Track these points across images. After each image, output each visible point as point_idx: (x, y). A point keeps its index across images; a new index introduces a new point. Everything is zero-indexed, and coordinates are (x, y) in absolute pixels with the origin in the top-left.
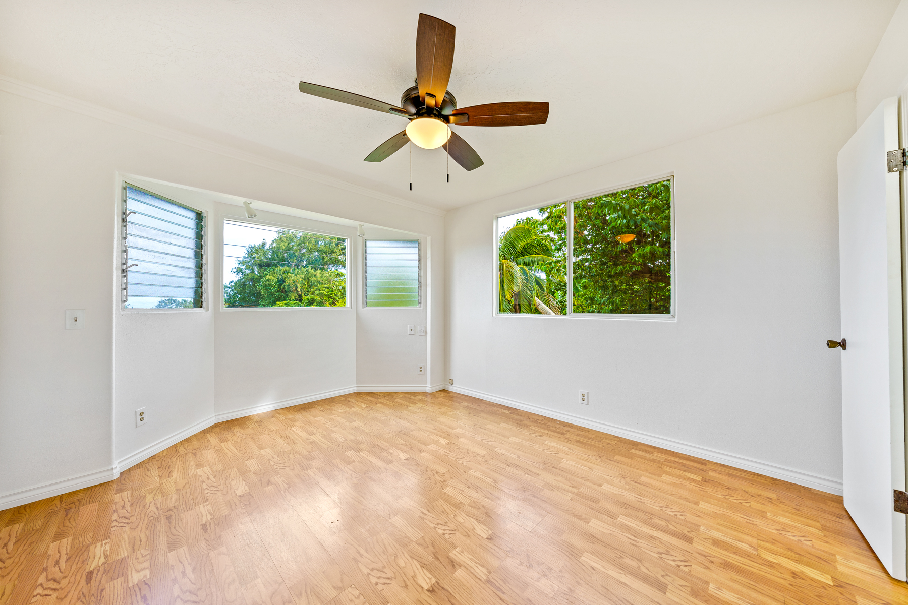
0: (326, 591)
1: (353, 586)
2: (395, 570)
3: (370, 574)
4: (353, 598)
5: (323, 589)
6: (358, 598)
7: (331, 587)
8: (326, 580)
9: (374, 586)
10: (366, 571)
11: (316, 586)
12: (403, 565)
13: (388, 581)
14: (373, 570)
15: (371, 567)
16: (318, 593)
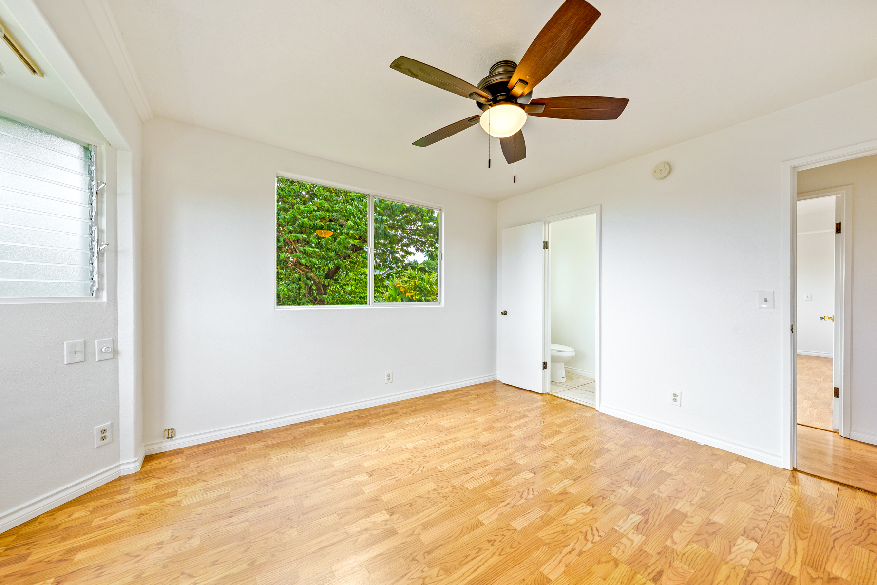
0: (623, 573)
1: (609, 552)
2: (582, 525)
3: (592, 541)
4: (620, 551)
5: (623, 576)
6: (618, 547)
7: (617, 569)
8: (613, 575)
9: (602, 538)
10: (590, 545)
11: (621, 583)
12: (575, 520)
13: (595, 530)
14: (586, 539)
15: (585, 542)
16: (628, 579)
